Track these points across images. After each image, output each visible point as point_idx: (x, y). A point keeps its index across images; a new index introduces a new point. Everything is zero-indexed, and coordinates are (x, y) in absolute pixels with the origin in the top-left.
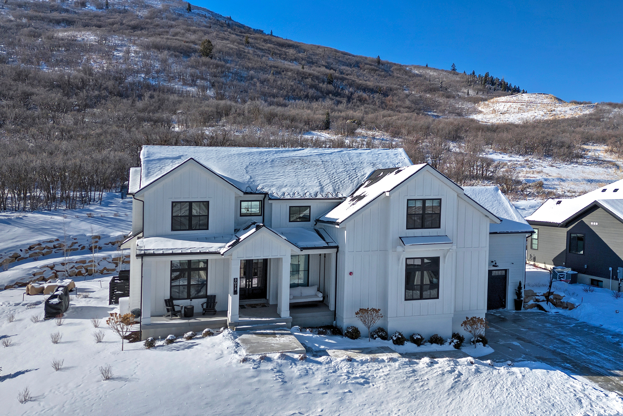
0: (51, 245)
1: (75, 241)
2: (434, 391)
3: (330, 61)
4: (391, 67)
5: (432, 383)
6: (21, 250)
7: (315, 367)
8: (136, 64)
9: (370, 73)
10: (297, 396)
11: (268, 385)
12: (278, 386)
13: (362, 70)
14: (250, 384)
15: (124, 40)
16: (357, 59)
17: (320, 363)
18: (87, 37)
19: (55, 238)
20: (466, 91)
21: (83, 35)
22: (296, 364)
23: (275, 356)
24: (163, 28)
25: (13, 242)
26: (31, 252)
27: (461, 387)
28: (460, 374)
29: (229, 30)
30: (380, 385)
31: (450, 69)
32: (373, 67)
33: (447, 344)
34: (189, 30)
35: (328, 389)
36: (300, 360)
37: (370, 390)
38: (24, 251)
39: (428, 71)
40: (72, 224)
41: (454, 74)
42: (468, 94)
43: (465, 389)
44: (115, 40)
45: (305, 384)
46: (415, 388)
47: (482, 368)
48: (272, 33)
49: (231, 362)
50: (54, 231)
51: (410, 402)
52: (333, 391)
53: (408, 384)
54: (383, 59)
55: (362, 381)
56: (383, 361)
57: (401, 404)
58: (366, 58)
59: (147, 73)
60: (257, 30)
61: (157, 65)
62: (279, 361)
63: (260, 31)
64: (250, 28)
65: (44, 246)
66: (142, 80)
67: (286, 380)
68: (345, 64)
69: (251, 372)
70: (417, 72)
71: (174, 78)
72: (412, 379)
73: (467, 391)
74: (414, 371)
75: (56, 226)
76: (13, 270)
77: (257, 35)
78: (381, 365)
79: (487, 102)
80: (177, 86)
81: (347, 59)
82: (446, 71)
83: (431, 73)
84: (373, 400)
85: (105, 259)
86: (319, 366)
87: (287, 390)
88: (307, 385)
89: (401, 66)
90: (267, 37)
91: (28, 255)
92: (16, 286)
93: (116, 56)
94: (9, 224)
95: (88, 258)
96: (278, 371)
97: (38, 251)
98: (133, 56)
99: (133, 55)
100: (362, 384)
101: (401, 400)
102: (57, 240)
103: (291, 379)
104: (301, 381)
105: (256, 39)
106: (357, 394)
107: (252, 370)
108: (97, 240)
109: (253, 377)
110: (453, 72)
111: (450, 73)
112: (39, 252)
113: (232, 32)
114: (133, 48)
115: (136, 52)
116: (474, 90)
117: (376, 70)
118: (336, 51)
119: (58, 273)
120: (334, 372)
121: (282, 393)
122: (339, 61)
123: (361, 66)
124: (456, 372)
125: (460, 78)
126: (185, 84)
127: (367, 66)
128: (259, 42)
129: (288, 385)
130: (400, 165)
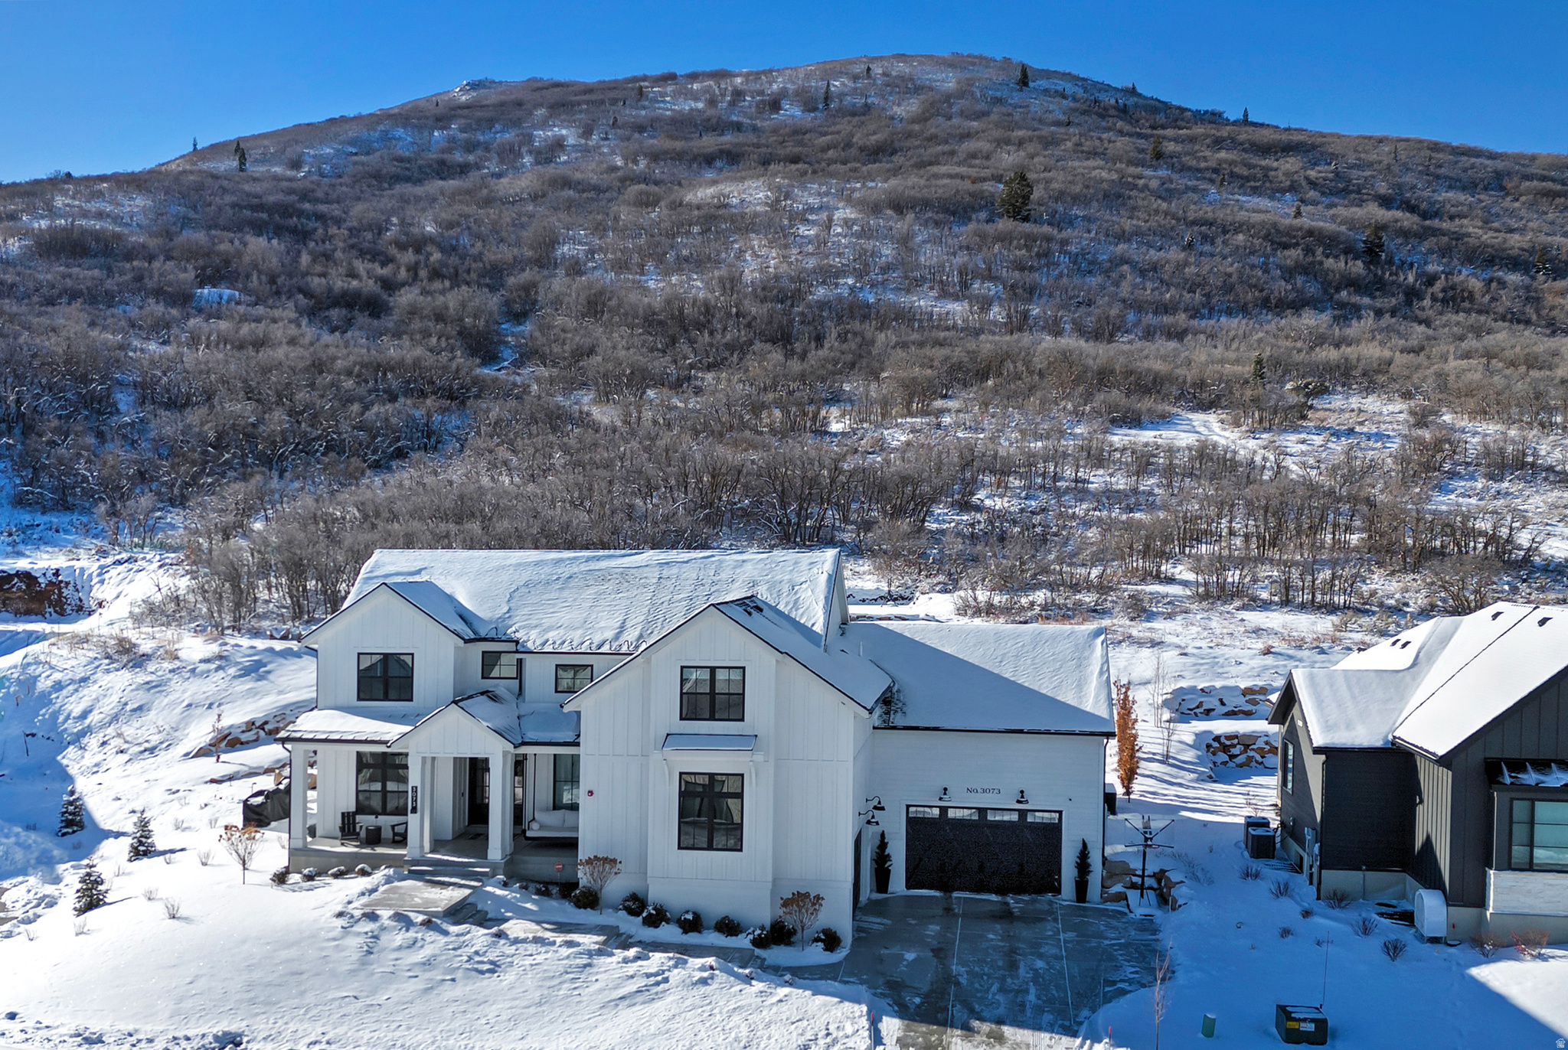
2: (585, 999)
3: (1408, 179)
5: (598, 985)
7: (434, 937)
8: (840, 255)
9: (1531, 205)
13: (1509, 199)
15: (827, 194)
16: (1500, 165)
18: (751, 195)
21: (744, 191)
23: (388, 913)
24: (947, 142)
27: (639, 998)
29: (1120, 124)
32: (1549, 185)
33: (742, 935)
34: (1008, 142)
36: (423, 924)
43: (644, 1003)
44: (808, 196)
45: (397, 959)
46: (559, 989)
47: (722, 976)
48: (1246, 114)
49: (323, 916)
51: (527, 1007)
52: (428, 975)
55: (486, 967)
57: (512, 1007)
59: (860, 275)
60: (1206, 112)
61: (888, 251)
63: (1213, 114)
64: (1183, 110)
66: (846, 293)
68: (1454, 184)
69: (338, 932)
71: (918, 282)
73: (640, 1007)
74: (588, 965)
77: (1199, 129)
80: (923, 302)
81: (1465, 170)
84: (475, 997)
86: (441, 937)
90: (1227, 132)
93: (802, 237)
98: (838, 234)
99: (839, 230)
100: (482, 972)
101: (517, 1002)
105: (1188, 140)
107: (340, 929)
113: (1127, 128)
114: (844, 213)
115: (847, 223)
118: (1435, 147)
120: (454, 949)
122: (1438, 177)
123: (1509, 186)
124: (661, 977)
126: (945, 295)
127: (1531, 183)
128: (1197, 148)
130: (804, 586)
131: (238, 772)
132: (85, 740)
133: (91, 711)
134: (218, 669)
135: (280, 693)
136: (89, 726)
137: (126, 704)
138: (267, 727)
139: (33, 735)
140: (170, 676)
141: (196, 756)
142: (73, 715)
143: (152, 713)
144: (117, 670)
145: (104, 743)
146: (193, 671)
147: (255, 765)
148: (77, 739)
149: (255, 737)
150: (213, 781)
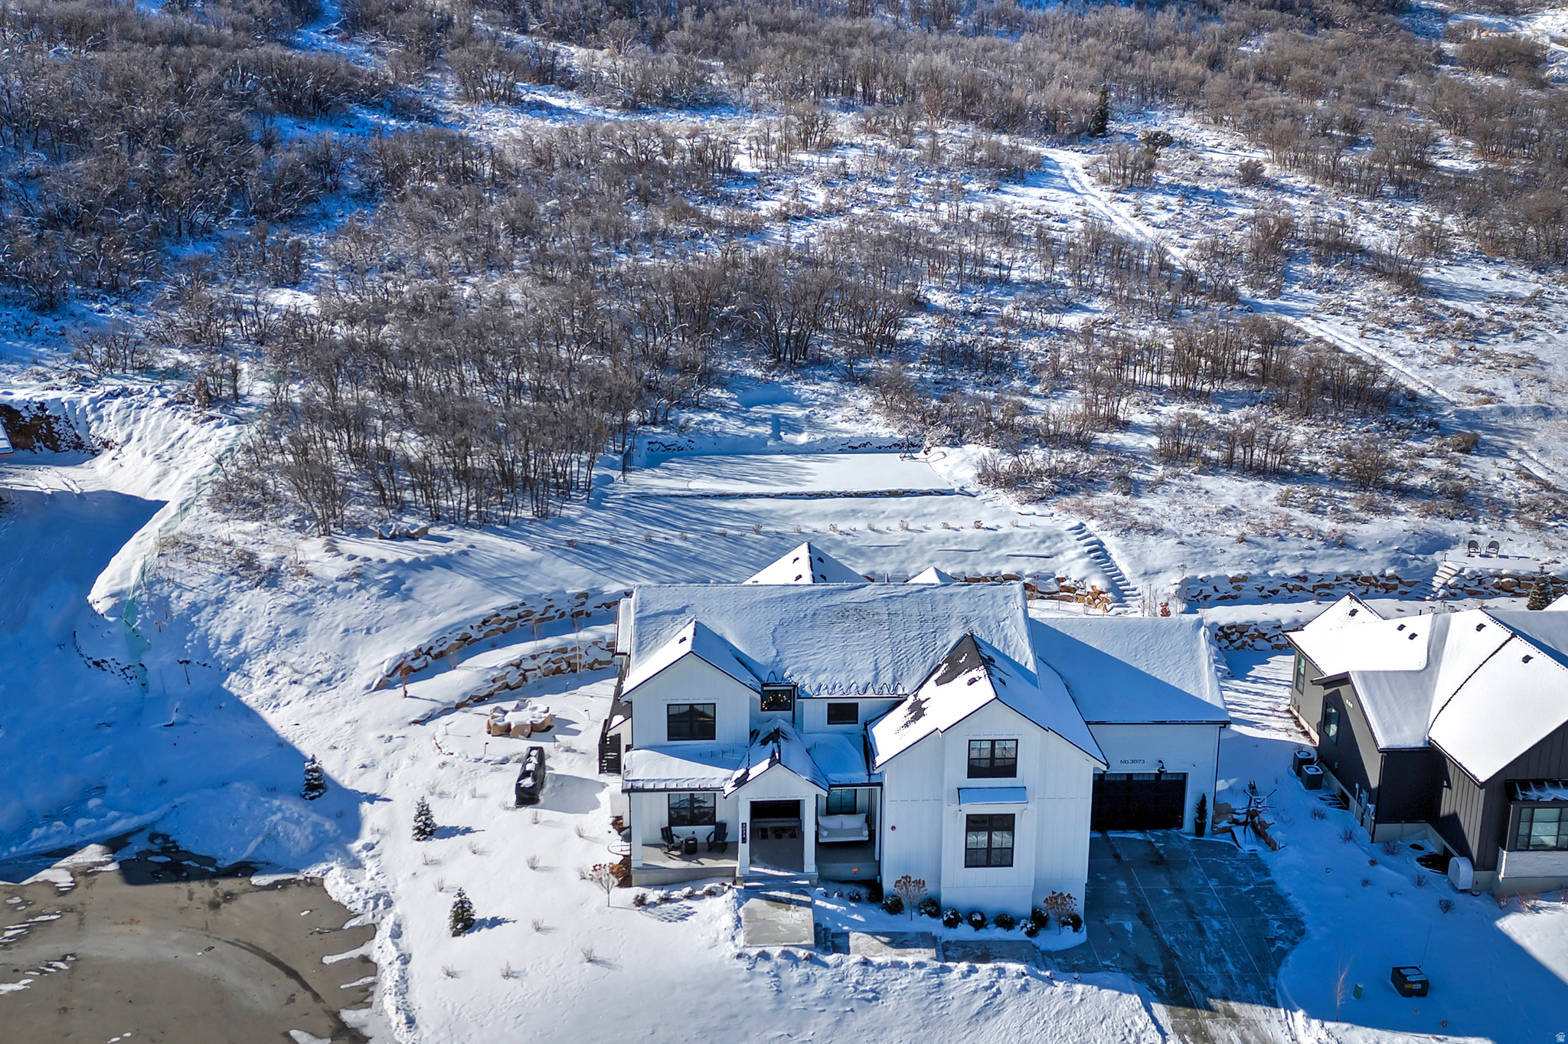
0: (514, 614)
1: (550, 603)
2: (953, 1017)
5: (955, 1004)
6: (472, 627)
7: (818, 970)
10: (790, 1012)
11: (760, 994)
12: (771, 996)
14: (741, 991)
17: (826, 965)
19: (520, 600)
22: (797, 966)
23: (775, 951)
25: (458, 612)
26: (486, 629)
27: (990, 1013)
28: (999, 991)
30: (891, 1002)
33: (1018, 928)
35: (827, 1004)
36: (806, 959)
37: (876, 1010)
38: (475, 628)
40: (543, 564)
43: (994, 1016)
45: (802, 996)
46: (931, 1011)
47: (1034, 982)
49: (723, 957)
50: (517, 583)
51: (917, 1031)
52: (832, 1008)
53: (925, 1004)
55: (871, 995)
56: (907, 966)
57: (906, 1033)
62: (779, 960)
65: (503, 617)
67: (782, 988)
69: (744, 974)
72: (933, 997)
73: (994, 1020)
74: (941, 984)
75: (519, 571)
76: (465, 668)
78: (902, 973)
84: (875, 1025)
85: (595, 643)
86: (825, 971)
87: (780, 1002)
88: (805, 998)
91: (481, 635)
92: (471, 701)
94: (449, 568)
95: (571, 642)
96: (775, 976)
97: (495, 626)
100: (869, 1001)
101: (908, 1027)
102: (523, 604)
103: (788, 987)
104: (799, 992)
106: (859, 1014)
107: (745, 971)
108: (583, 600)
109: (746, 981)
112: (498, 629)
119: (527, 673)
120: (840, 981)
121: (773, 1006)
124: (994, 990)
129: (783, 995)
130: (1008, 622)
131: (434, 710)
132: (246, 666)
133: (241, 636)
134: (360, 588)
135: (432, 613)
136: (245, 652)
137: (277, 629)
138: (433, 652)
139: (187, 662)
140: (311, 596)
141: (378, 688)
142: (223, 640)
143: (310, 638)
144: (251, 589)
145: (270, 672)
146: (334, 590)
147: (446, 701)
148: (238, 664)
149: (424, 664)
150: (415, 722)
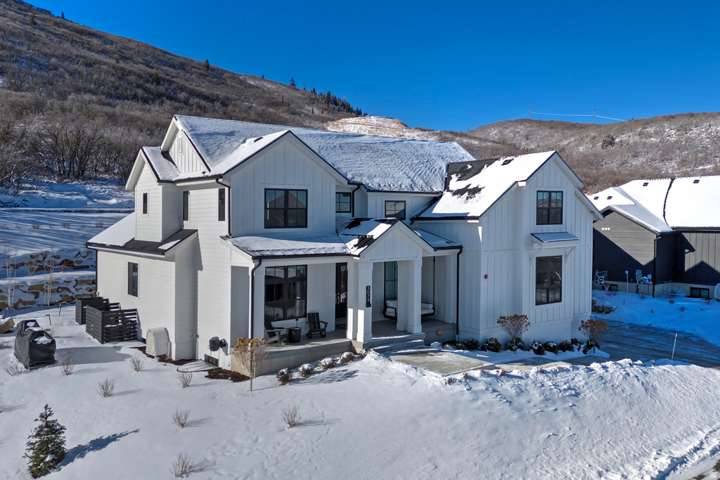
3: (148, 58)
4: (222, 74)
5: (627, 387)
9: (199, 78)
10: (534, 416)
11: (496, 408)
12: (507, 407)
13: (189, 74)
14: (478, 409)
16: (182, 60)
20: (310, 108)
22: (502, 381)
28: (636, 376)
30: (590, 394)
31: (289, 83)
32: (202, 71)
35: (553, 404)
37: (587, 402)
39: (266, 84)
41: (294, 89)
42: (313, 112)
45: (529, 401)
46: (620, 394)
48: (63, 15)
49: (434, 386)
52: (559, 406)
53: (611, 391)
54: (212, 64)
55: (572, 392)
58: (192, 61)
60: (42, 9)
62: (484, 379)
63: (46, 10)
64: (31, 6)
67: (509, 399)
69: (468, 394)
70: (252, 83)
72: (608, 385)
74: (601, 377)
77: (43, 16)
79: (335, 123)
81: (169, 59)
82: (285, 85)
83: (269, 86)
87: (519, 410)
88: (533, 402)
89: (233, 74)
90: (58, 20)
96: (494, 390)
100: (576, 396)
103: (512, 397)
104: (523, 399)
105: (43, 20)
106: (580, 406)
107: (466, 392)
109: (474, 400)
110: (293, 87)
111: (290, 87)
116: (319, 109)
117: (206, 76)
118: (154, 48)
120: (541, 386)
121: (517, 414)
122: (160, 60)
123: (187, 69)
125: (301, 94)
127: (195, 69)
128: (48, 24)
129: (515, 404)
